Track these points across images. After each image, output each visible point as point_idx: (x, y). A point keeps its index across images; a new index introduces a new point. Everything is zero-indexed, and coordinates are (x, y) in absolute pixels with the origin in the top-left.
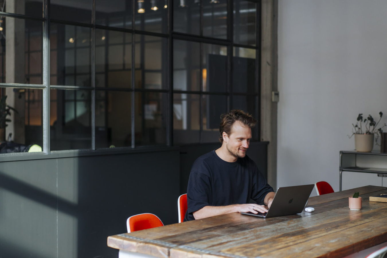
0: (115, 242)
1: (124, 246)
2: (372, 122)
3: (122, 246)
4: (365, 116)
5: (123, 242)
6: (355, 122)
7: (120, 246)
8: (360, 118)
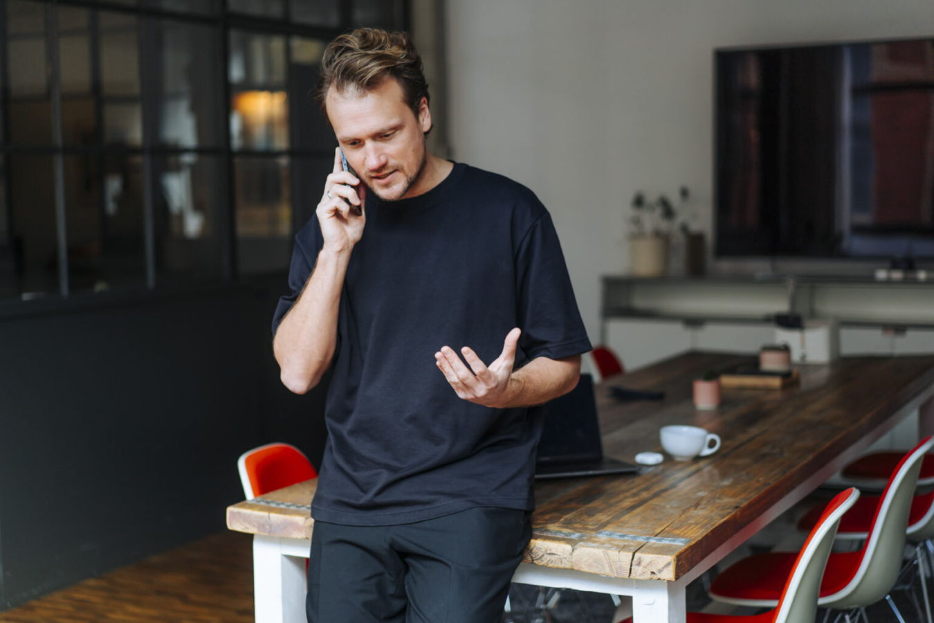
0: (246, 519)
1: (271, 526)
2: (668, 211)
3: (267, 527)
4: (651, 197)
5: (269, 518)
6: (630, 212)
7: (261, 526)
8: (639, 202)
